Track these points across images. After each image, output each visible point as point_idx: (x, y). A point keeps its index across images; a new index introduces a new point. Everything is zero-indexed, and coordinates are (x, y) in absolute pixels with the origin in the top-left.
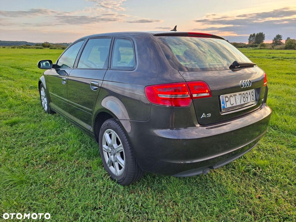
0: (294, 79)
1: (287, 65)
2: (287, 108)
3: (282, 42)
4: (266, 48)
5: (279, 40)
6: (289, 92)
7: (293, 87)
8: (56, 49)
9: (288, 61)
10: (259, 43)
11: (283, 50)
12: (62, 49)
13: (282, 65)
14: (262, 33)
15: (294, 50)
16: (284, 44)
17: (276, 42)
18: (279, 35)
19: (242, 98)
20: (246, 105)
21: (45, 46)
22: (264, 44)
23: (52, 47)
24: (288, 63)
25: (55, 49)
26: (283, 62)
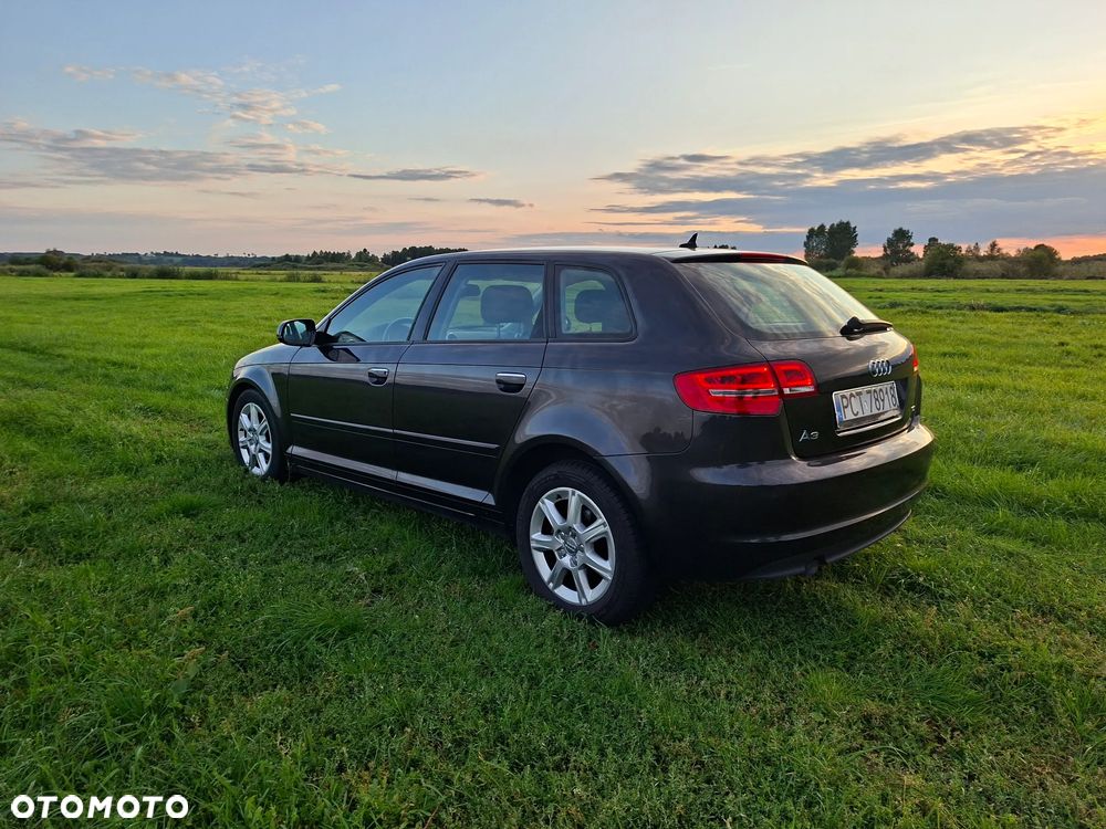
0: (966, 370)
1: (942, 329)
2: (961, 447)
3: (913, 254)
4: (863, 273)
5: (904, 247)
6: (958, 406)
7: (969, 392)
8: (104, 277)
9: (941, 317)
10: (842, 258)
11: (920, 278)
12: (128, 277)
13: (926, 327)
14: (848, 223)
15: (956, 278)
16: (921, 260)
17: (895, 252)
18: (901, 229)
19: (874, 401)
20: (883, 417)
21: (53, 263)
22: (857, 259)
23: (87, 270)
24: (941, 322)
25: (98, 276)
26: (926, 320)
